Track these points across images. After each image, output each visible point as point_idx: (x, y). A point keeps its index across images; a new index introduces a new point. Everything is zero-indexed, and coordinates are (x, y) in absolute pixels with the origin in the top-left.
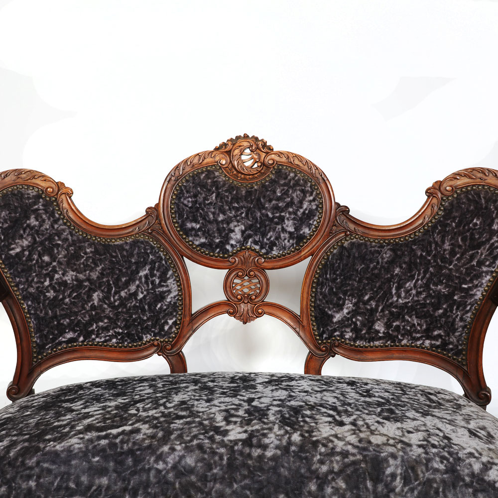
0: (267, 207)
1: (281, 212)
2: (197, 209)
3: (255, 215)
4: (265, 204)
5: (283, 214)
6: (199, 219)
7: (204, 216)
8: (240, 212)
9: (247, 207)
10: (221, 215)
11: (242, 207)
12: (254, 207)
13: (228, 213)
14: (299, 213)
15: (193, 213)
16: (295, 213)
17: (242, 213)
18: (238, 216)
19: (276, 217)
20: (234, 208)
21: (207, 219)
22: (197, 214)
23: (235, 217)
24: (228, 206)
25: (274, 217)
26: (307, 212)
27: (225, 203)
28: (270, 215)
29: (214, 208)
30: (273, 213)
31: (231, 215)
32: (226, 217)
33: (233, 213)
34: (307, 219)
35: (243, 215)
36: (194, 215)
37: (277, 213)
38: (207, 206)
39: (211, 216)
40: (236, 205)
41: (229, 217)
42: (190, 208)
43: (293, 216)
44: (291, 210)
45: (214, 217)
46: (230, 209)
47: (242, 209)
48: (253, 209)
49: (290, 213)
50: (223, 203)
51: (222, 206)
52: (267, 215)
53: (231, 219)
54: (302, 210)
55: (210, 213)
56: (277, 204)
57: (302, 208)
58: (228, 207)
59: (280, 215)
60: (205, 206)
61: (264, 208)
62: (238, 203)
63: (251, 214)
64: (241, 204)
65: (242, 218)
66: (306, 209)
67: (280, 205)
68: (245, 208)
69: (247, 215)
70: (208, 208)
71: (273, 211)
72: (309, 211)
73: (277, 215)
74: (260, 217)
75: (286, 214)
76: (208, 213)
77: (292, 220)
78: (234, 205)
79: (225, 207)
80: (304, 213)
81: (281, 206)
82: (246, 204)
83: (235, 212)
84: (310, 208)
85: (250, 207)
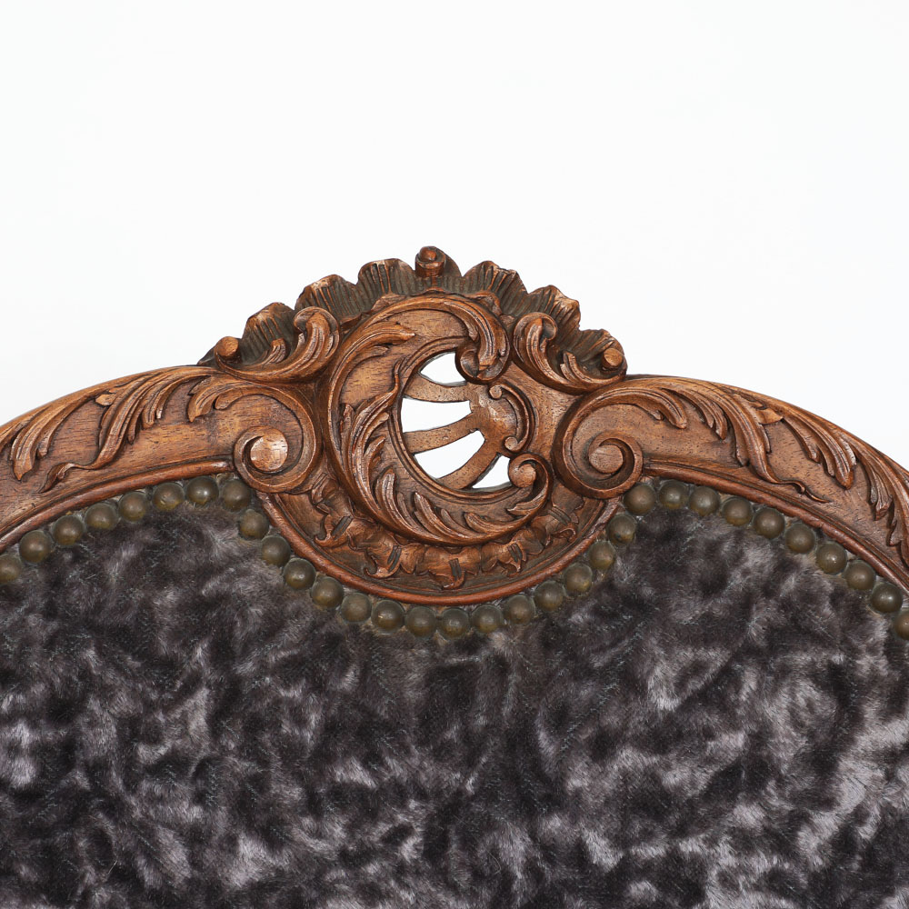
0: (578, 792)
1: (681, 831)
2: (77, 806)
3: (494, 852)
4: (562, 778)
5: (690, 846)
6: (90, 878)
7: (128, 856)
8: (383, 828)
9: (439, 794)
10: (249, 848)
11: (399, 793)
12: (486, 793)
13: (299, 835)
14: (812, 842)
15: (42, 831)
16: (780, 838)
17: (402, 833)
18: (366, 855)
19: (646, 870)
20: (343, 795)
21: (149, 877)
22: (72, 842)
23: (352, 859)
24: (300, 777)
25: (627, 871)
26: (866, 832)
27: (276, 763)
28: (603, 854)
29: (199, 798)
30: (620, 841)
31: (319, 846)
32: (283, 861)
33: (339, 832)
34: (865, 886)
35: (408, 849)
36: (48, 850)
37: (647, 836)
38: (145, 785)
39: (177, 856)
40: (358, 775)
41: (306, 861)
42: (27, 797)
43: (762, 863)
44: (748, 815)
45: (194, 862)
46: (313, 806)
47: (403, 805)
48: (478, 808)
49: (744, 841)
50: (264, 762)
51: (260, 782)
52: (580, 854)
53: (320, 875)
54: (828, 823)
55: (166, 837)
56: (652, 777)
57: (828, 803)
58: (295, 793)
59: (674, 857)
60: (131, 784)
61: (556, 799)
62: (371, 760)
63: (468, 843)
64: (396, 768)
65: (401, 870)
66: (859, 815)
67: (672, 778)
68: (422, 795)
69: (434, 849)
70: (153, 800)
71: (625, 823)
72: (883, 829)
73: (654, 851)
74: (531, 868)
75: (712, 842)
76: (151, 834)
77: (757, 888)
78: (340, 774)
79: (275, 788)
80: (844, 842)
81: (679, 788)
82: (429, 772)
83: (351, 829)
84: (887, 810)
85: (460, 792)
